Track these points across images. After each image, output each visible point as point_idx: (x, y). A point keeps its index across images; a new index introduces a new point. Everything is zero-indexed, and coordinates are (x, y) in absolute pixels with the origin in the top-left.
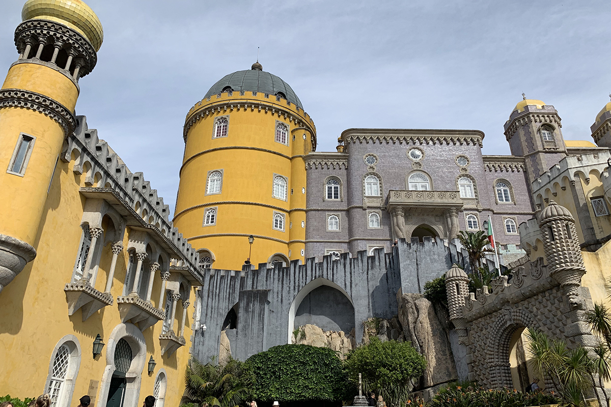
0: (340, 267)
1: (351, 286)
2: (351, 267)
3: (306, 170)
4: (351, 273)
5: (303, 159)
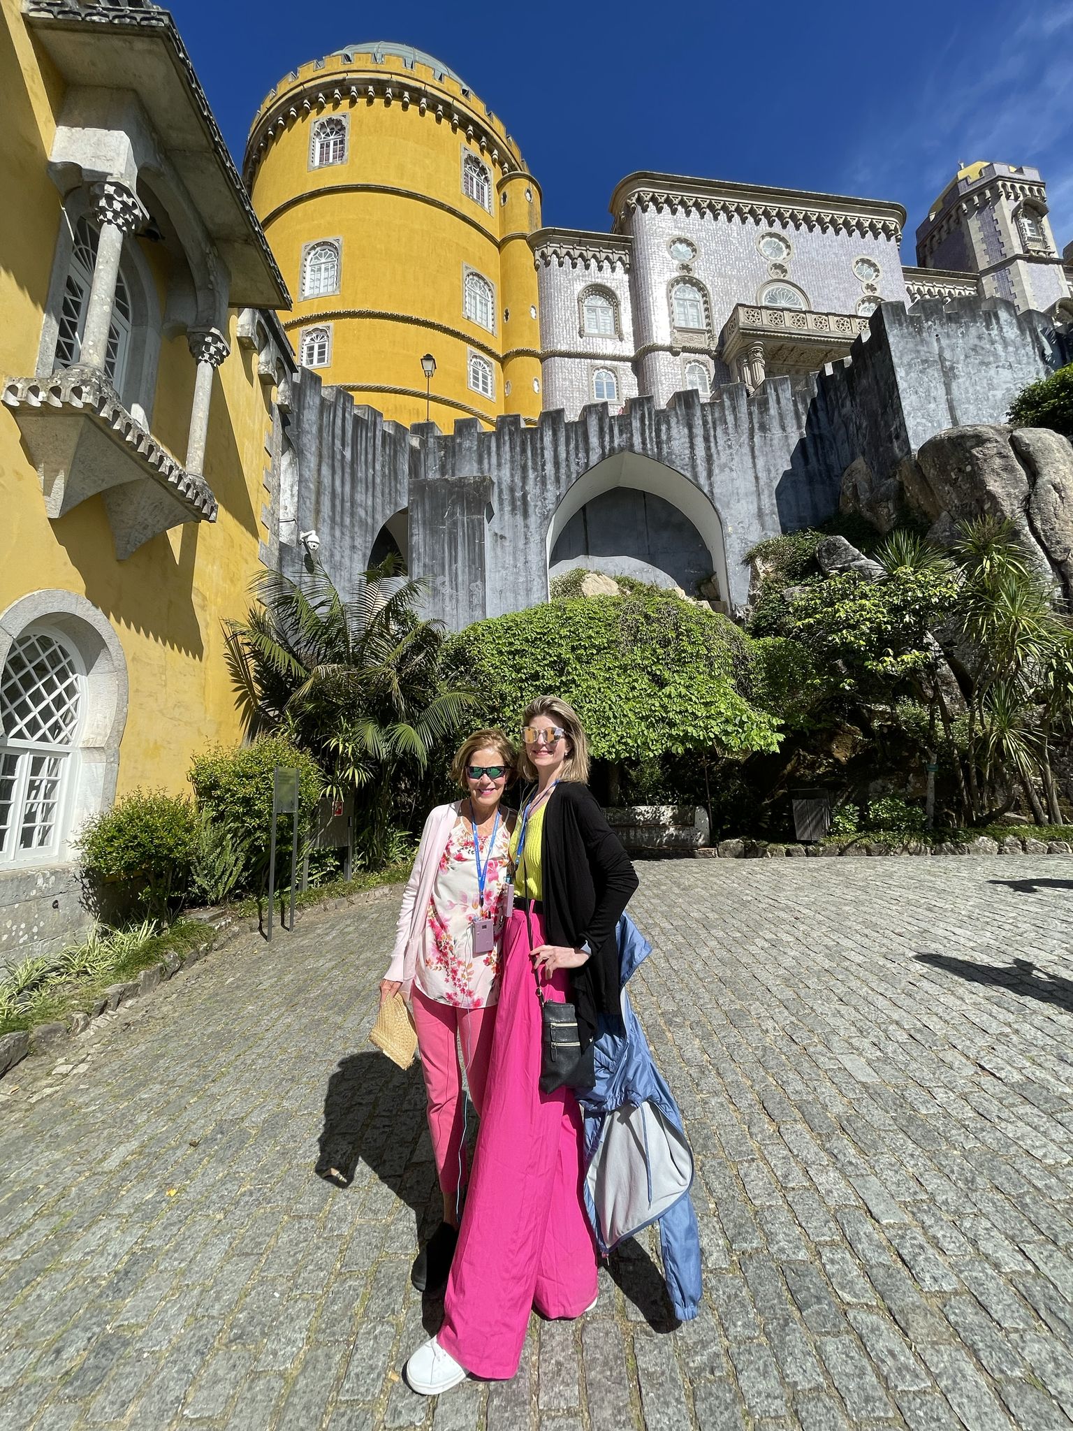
0: (678, 425)
1: (710, 471)
2: (705, 423)
3: (537, 268)
5: (529, 243)
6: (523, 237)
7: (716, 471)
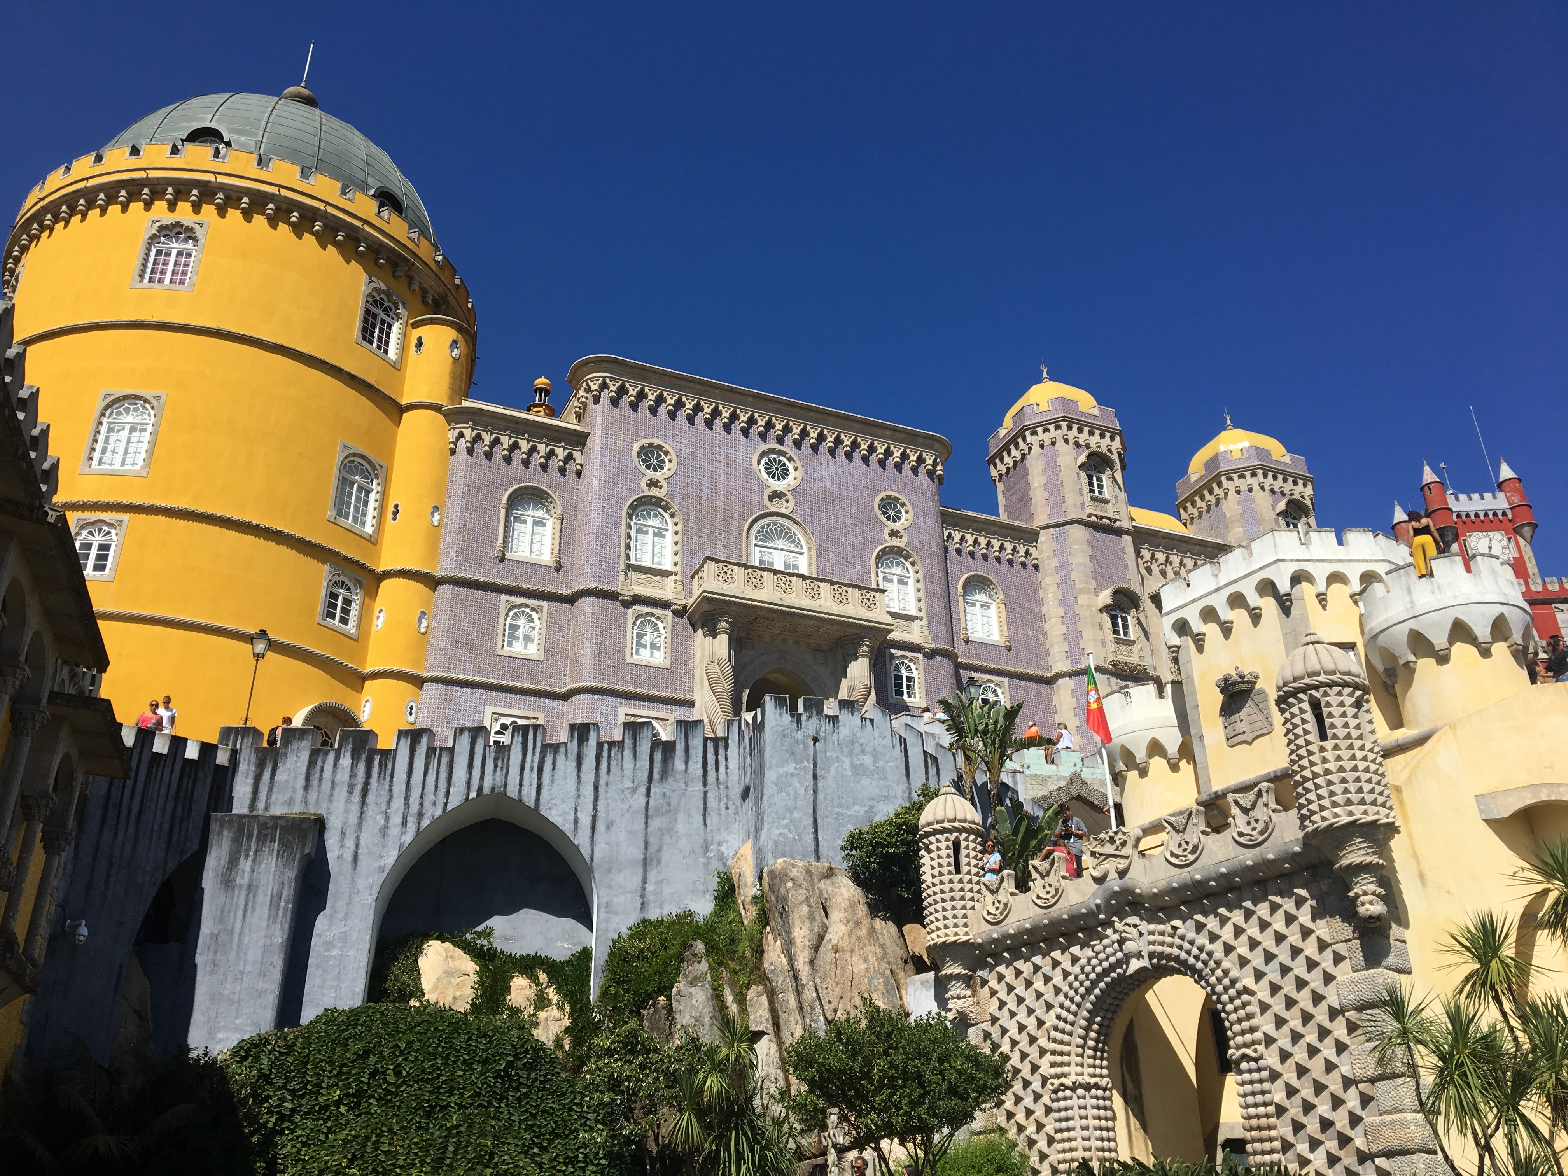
0: (566, 765)
1: (593, 828)
2: (597, 768)
3: (450, 451)
4: (596, 788)
5: (444, 415)
6: (436, 408)
7: (601, 826)
